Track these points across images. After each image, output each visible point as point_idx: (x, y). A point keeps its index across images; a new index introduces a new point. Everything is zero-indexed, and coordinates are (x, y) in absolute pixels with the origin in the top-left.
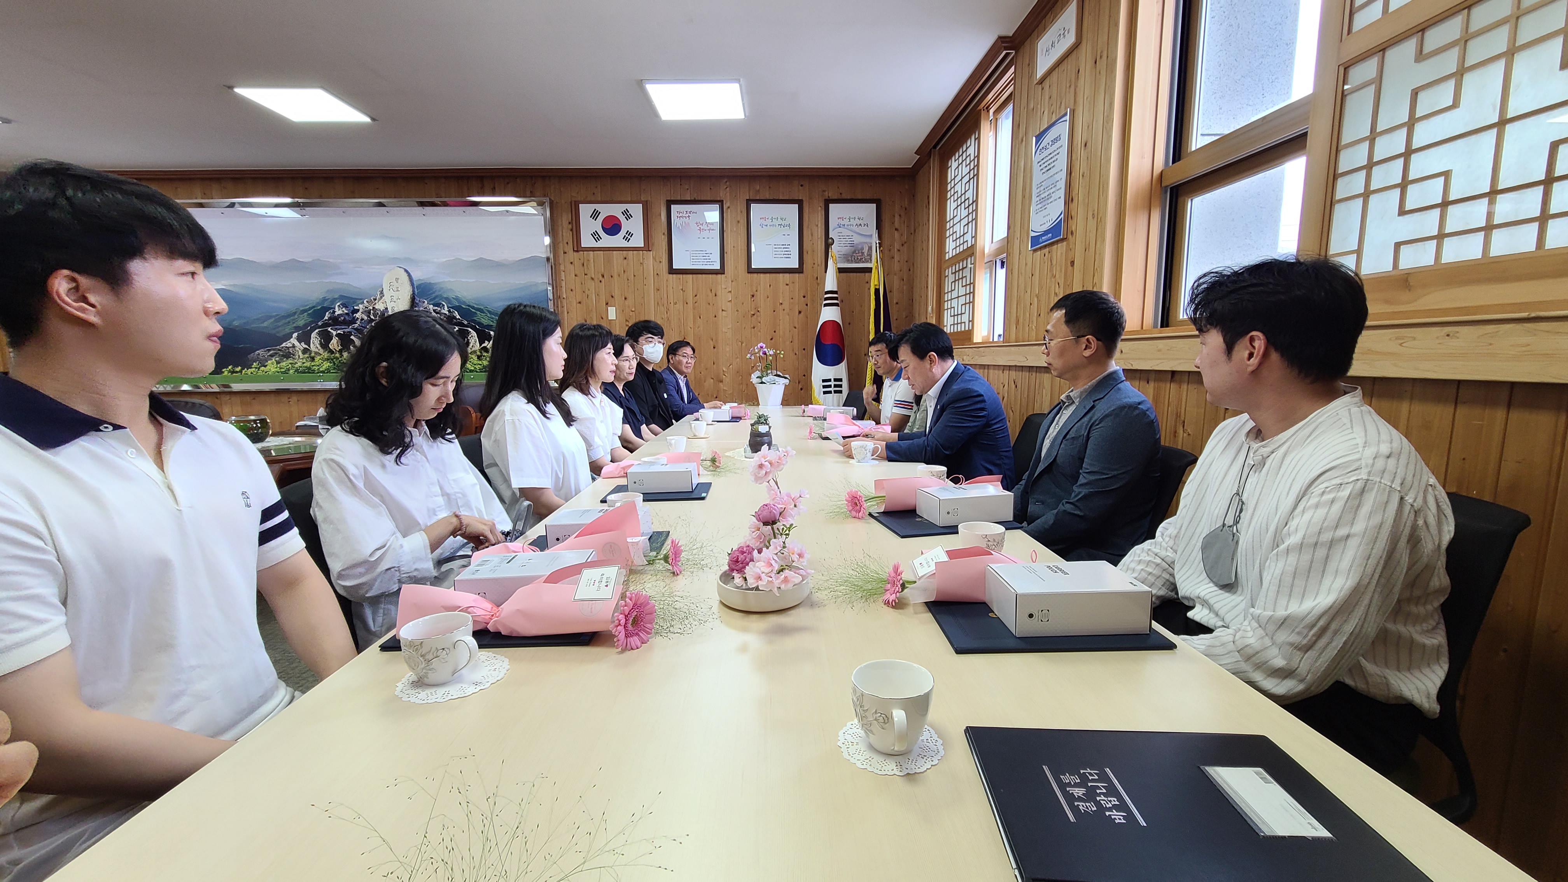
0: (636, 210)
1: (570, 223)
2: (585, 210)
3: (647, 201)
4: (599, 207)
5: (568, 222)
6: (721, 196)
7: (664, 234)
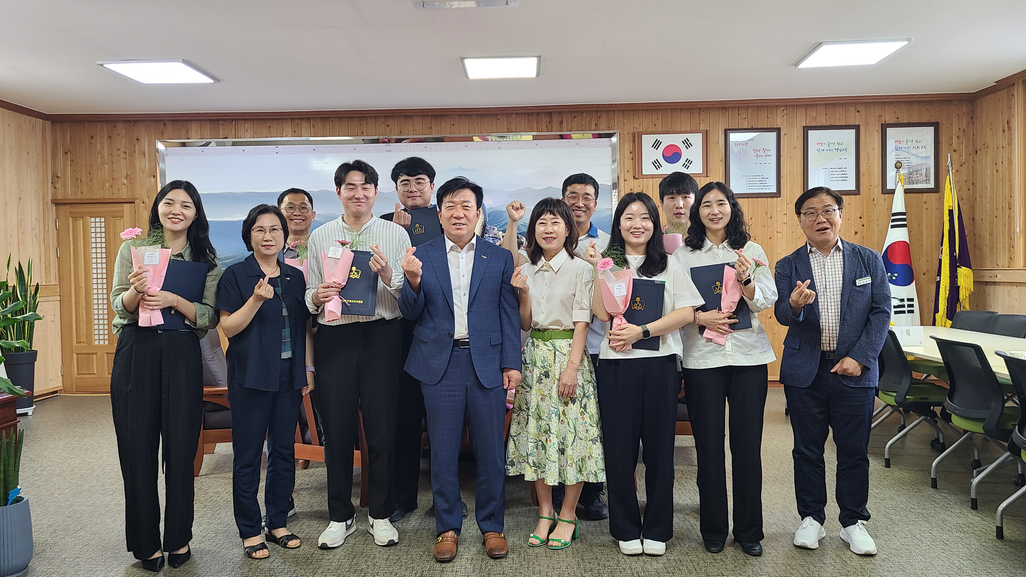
0: (697, 139)
1: (631, 152)
2: (648, 140)
3: (707, 130)
4: (660, 137)
5: (629, 152)
6: (778, 123)
7: (721, 161)
